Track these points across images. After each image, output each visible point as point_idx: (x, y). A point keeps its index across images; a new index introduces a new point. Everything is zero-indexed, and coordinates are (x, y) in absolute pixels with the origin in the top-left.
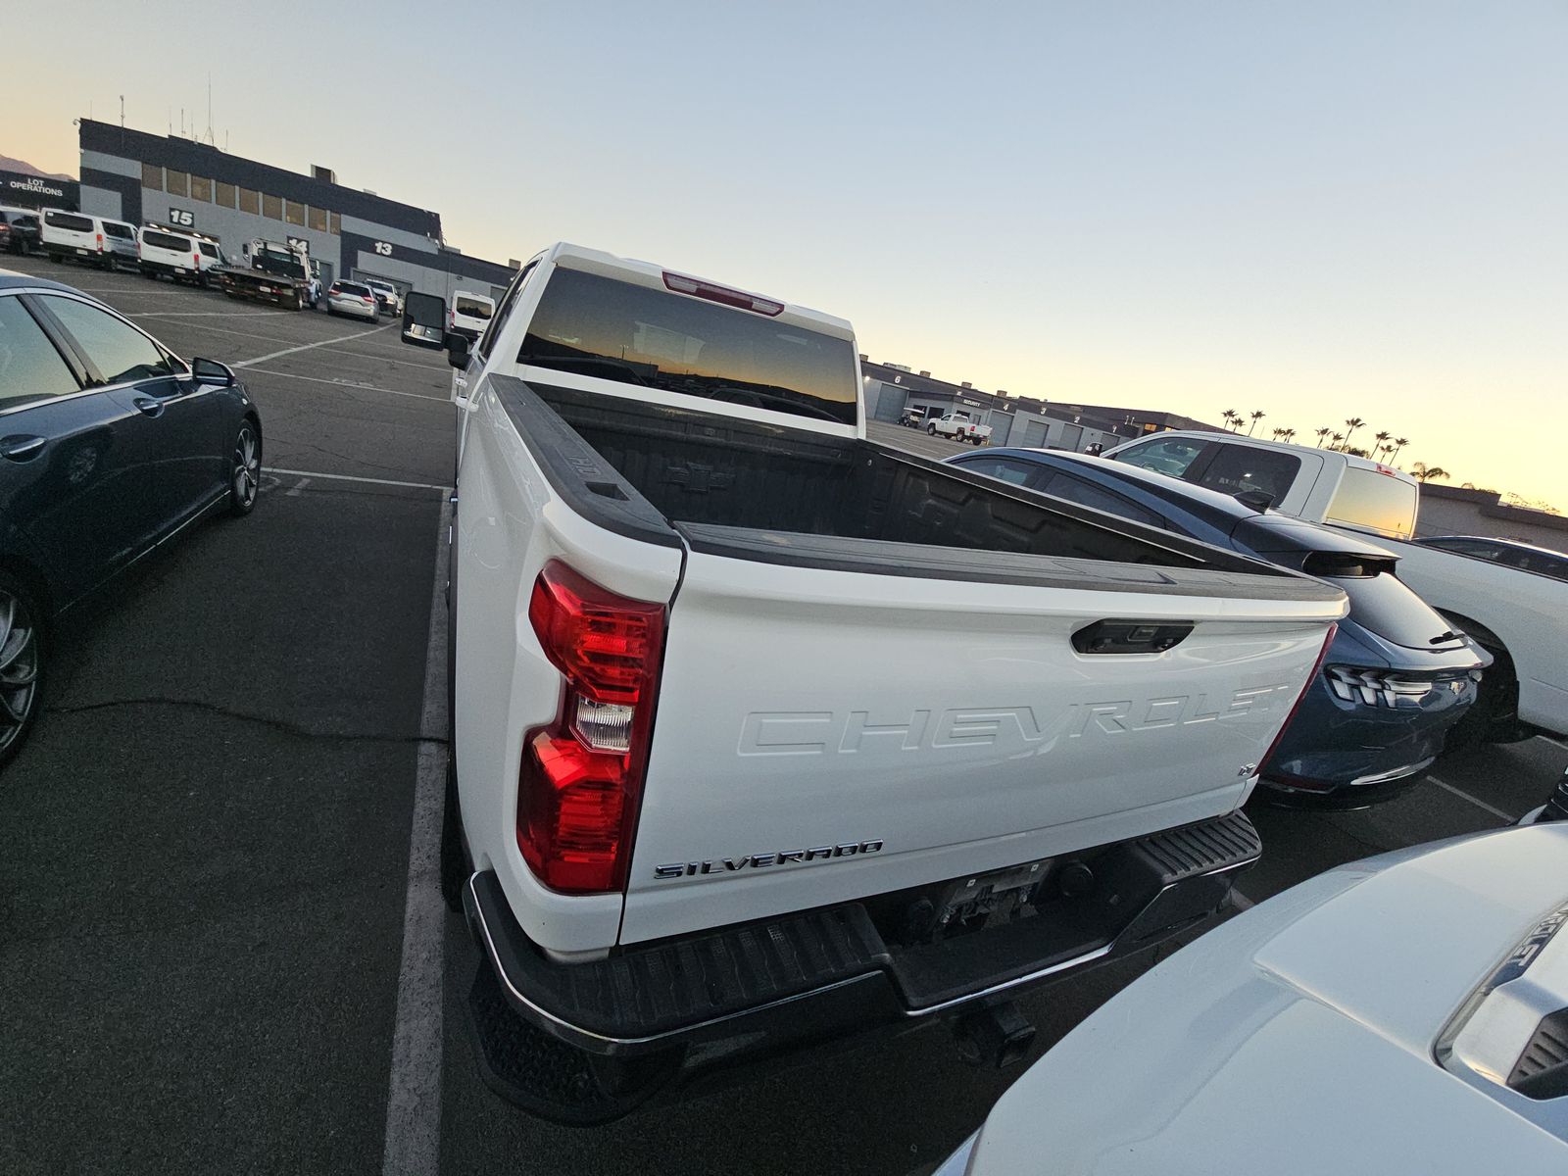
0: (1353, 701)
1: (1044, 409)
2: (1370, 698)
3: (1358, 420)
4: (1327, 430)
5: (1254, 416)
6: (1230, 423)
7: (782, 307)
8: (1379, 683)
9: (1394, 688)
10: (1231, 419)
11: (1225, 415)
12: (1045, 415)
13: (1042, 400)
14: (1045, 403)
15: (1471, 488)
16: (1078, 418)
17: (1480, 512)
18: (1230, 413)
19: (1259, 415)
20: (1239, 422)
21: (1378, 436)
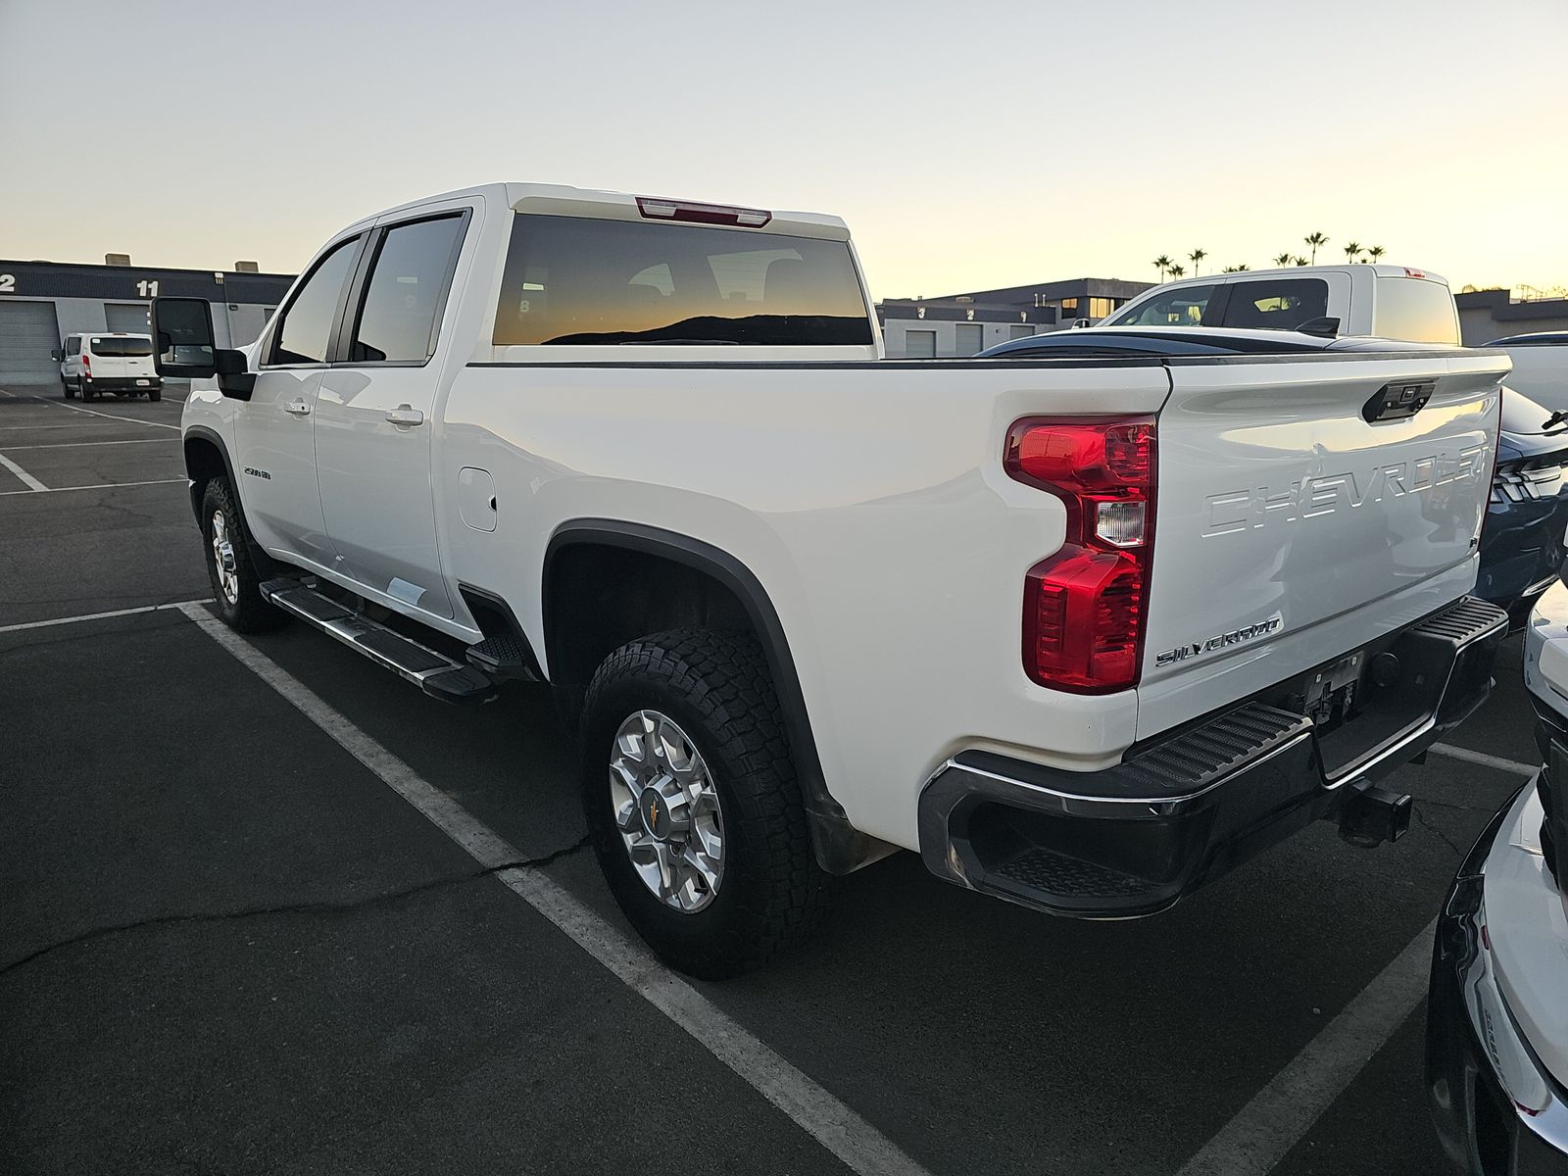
0: (1502, 502)
1: (922, 311)
2: (1516, 497)
3: (1319, 235)
4: (1286, 256)
5: (1193, 258)
6: (1167, 274)
7: (768, 213)
8: (1517, 475)
9: (1532, 478)
10: (1166, 268)
11: (1157, 264)
12: (925, 318)
13: (915, 298)
14: (920, 301)
15: (1472, 291)
16: (971, 313)
17: (1493, 319)
18: (1163, 261)
19: (1199, 255)
20: (1178, 270)
21: (1348, 250)
